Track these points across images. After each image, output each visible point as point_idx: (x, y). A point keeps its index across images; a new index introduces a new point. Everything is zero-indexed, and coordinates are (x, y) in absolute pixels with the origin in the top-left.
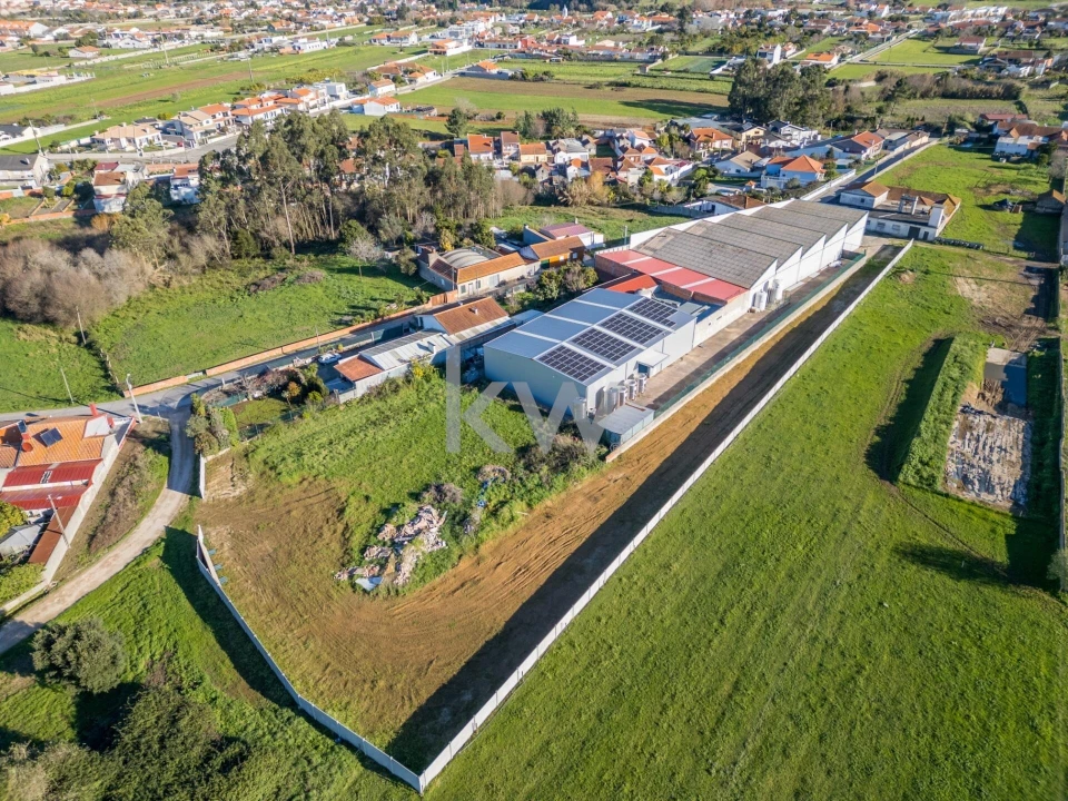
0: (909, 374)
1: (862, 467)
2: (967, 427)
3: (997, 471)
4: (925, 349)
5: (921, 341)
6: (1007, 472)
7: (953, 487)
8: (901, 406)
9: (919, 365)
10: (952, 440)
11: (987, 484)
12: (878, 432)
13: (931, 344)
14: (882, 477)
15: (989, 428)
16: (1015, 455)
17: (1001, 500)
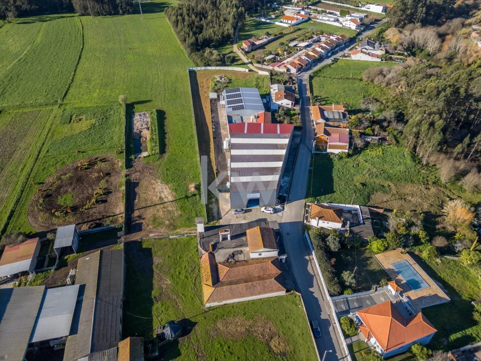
0: (167, 136)
1: (164, 110)
2: (147, 124)
3: (139, 117)
4: (167, 147)
5: (170, 149)
6: (137, 118)
7: (146, 112)
8: (164, 126)
9: (166, 140)
10: (149, 120)
11: (140, 115)
12: (166, 118)
13: (166, 150)
14: (160, 110)
15: (142, 125)
16: (135, 122)
17: (137, 114)
